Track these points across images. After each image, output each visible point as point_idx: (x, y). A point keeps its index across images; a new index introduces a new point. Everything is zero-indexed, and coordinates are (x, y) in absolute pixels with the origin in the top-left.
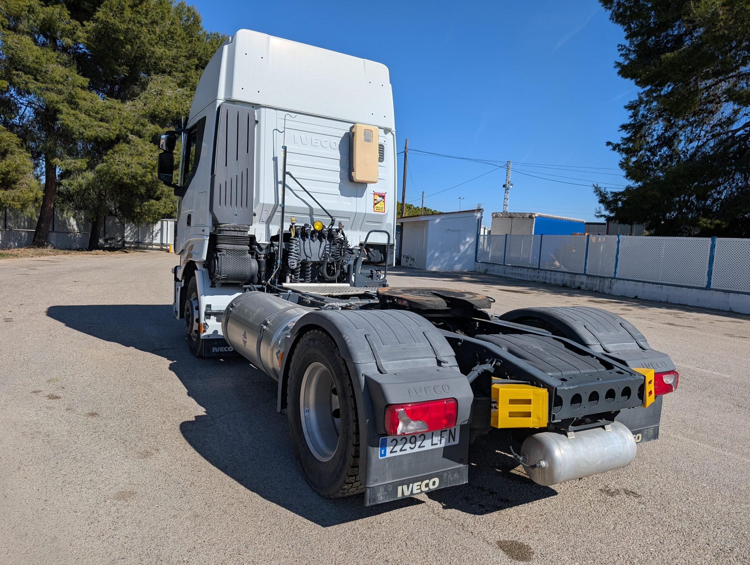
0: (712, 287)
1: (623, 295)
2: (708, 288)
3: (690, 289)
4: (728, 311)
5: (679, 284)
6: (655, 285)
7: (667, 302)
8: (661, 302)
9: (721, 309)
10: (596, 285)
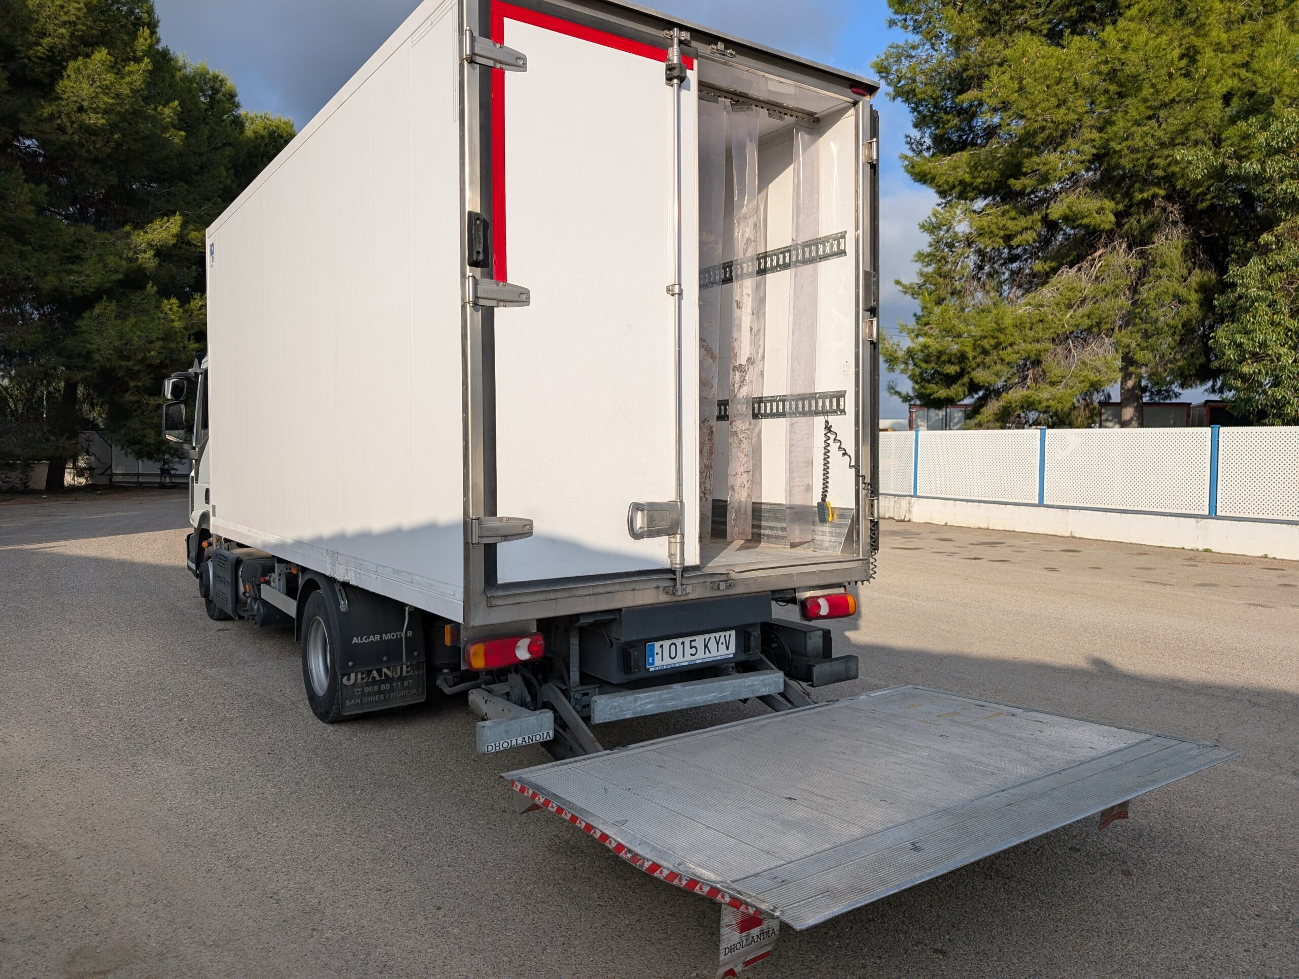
0: (1045, 503)
1: (928, 521)
2: (1041, 504)
3: (1017, 507)
4: (1069, 537)
6: (970, 503)
7: (988, 529)
8: (980, 528)
9: (1059, 534)
10: (889, 507)
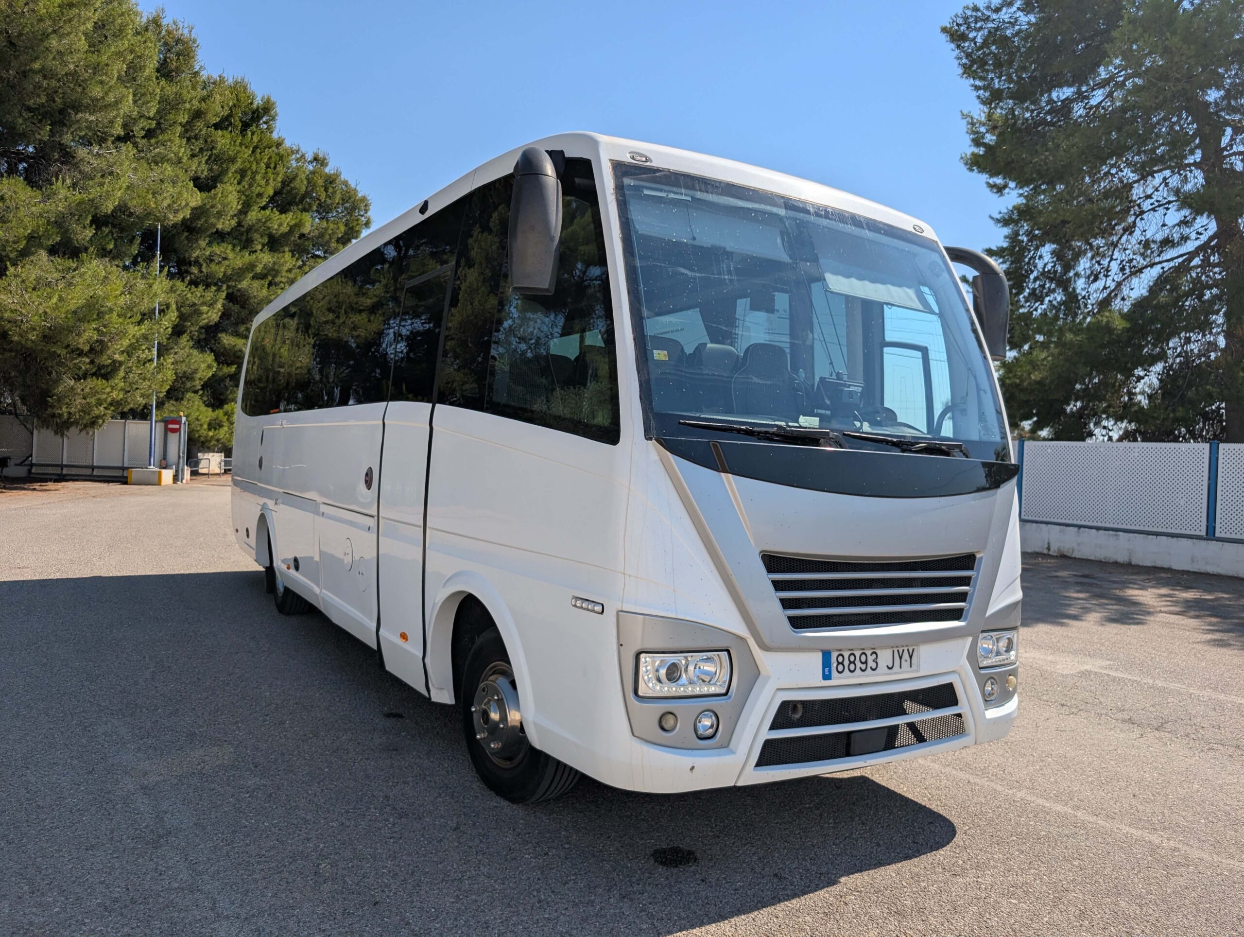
0: (1217, 535)
1: (1037, 550)
2: (1210, 534)
3: (1175, 539)
5: (1151, 529)
6: (1102, 532)
8: (1116, 563)
